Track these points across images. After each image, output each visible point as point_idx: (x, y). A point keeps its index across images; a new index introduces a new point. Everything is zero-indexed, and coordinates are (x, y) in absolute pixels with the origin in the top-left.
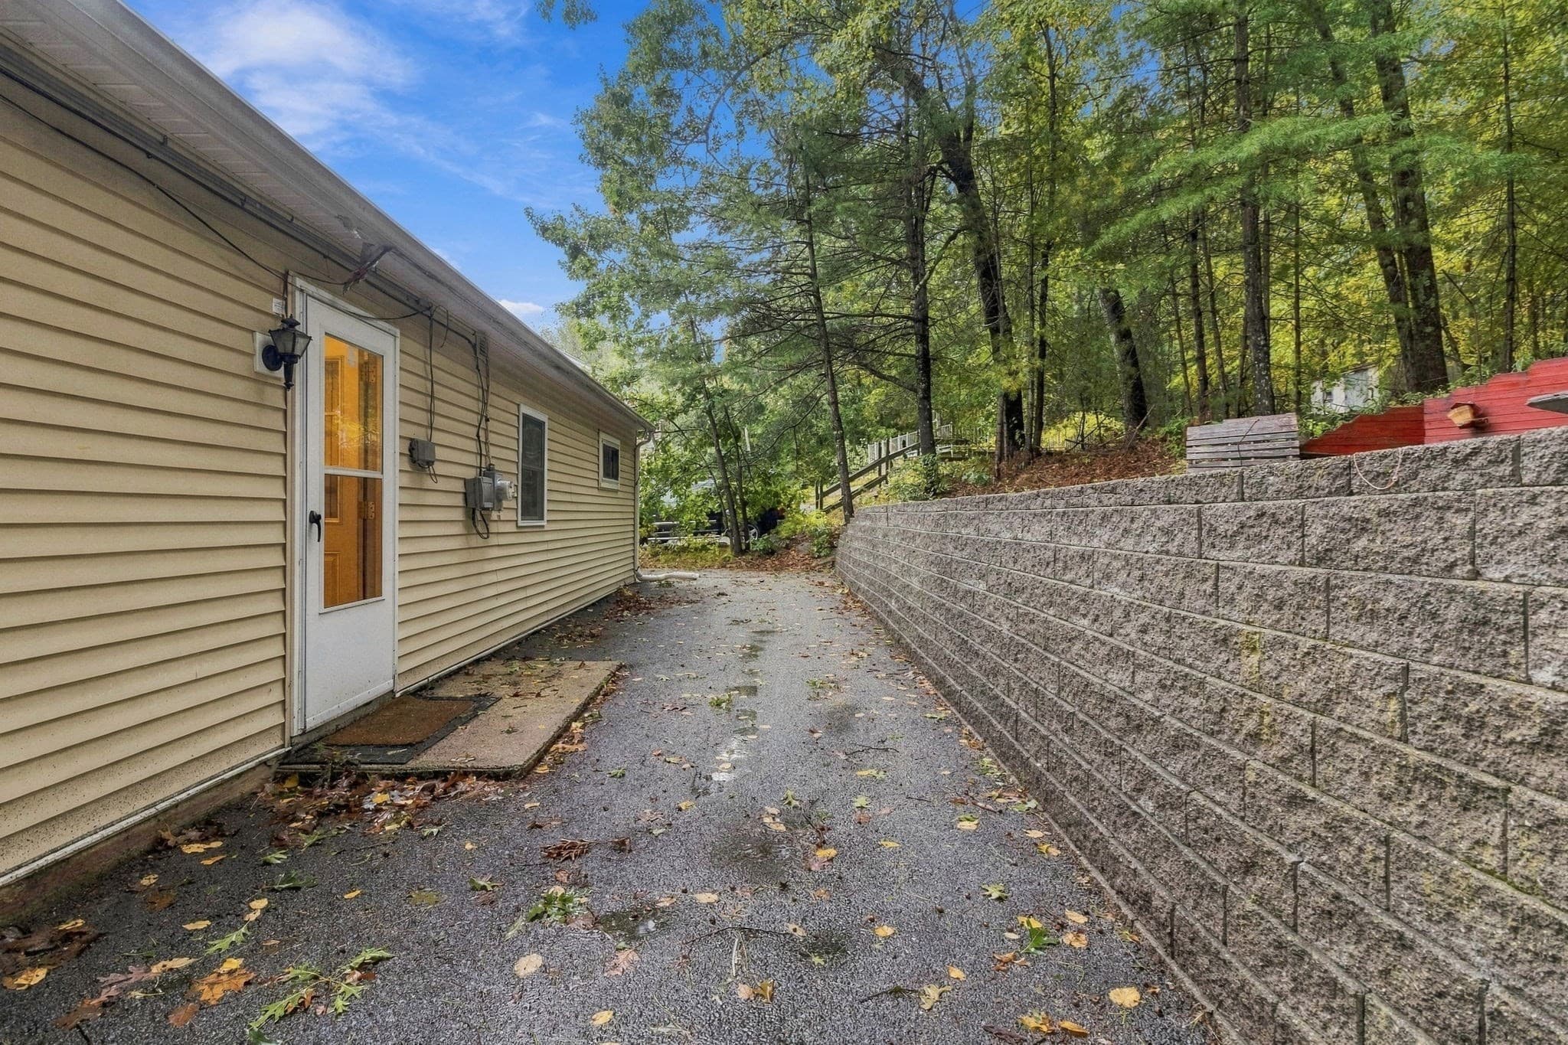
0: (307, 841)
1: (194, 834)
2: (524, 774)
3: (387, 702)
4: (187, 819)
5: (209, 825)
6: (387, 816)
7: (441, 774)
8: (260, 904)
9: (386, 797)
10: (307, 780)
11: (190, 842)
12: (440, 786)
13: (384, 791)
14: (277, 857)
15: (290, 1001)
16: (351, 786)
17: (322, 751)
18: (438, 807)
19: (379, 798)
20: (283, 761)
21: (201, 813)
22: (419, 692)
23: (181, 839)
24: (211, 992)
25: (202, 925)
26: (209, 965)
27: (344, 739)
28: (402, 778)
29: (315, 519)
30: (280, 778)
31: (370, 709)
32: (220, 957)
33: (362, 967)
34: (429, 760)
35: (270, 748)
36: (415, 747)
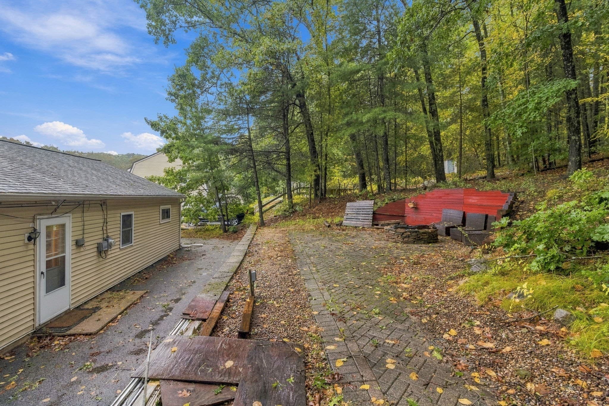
0: (35, 354)
1: (8, 354)
2: (96, 333)
3: (68, 313)
4: (7, 351)
5: (12, 352)
6: (57, 347)
7: (74, 335)
8: (21, 370)
9: (58, 342)
10: (40, 338)
11: (7, 356)
12: (73, 338)
13: (58, 340)
14: (27, 359)
15: (24, 388)
16: (50, 340)
17: (44, 329)
18: (71, 344)
19: (56, 342)
20: (33, 333)
21: (10, 349)
22: (78, 308)
23: (5, 356)
24: (8, 388)
25: (8, 375)
26: (8, 383)
27: (52, 325)
28: (64, 336)
29: (42, 273)
30: (32, 338)
31: (62, 315)
32: (11, 382)
33: (39, 382)
34: (72, 331)
35: (30, 331)
36: (69, 328)
